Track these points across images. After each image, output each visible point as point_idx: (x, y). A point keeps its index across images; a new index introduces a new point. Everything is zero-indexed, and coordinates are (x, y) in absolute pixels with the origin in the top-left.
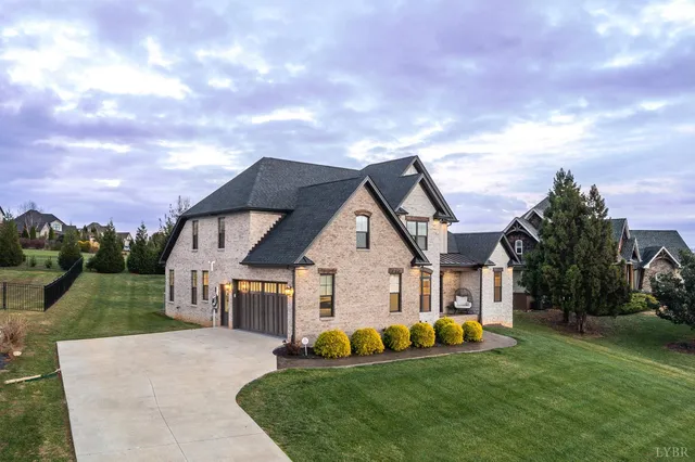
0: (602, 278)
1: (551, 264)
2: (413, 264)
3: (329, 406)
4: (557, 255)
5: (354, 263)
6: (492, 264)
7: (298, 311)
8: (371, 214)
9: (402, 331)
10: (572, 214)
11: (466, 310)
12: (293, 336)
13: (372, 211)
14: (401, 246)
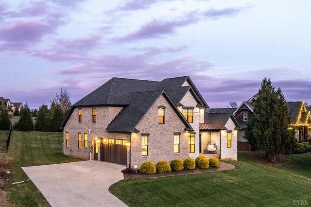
0: (282, 135)
1: (258, 128)
2: (185, 130)
3: (147, 193)
4: (261, 124)
5: (157, 130)
6: (226, 129)
7: (132, 153)
8: (165, 107)
9: (179, 162)
10: (268, 103)
11: (214, 151)
12: (130, 165)
13: (165, 106)
14: (179, 122)
